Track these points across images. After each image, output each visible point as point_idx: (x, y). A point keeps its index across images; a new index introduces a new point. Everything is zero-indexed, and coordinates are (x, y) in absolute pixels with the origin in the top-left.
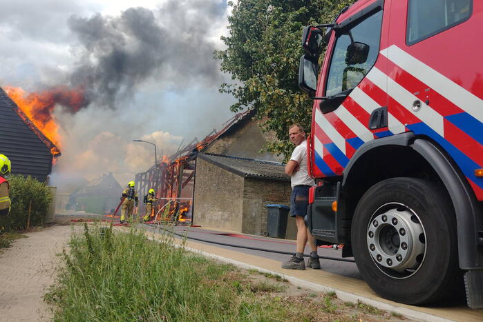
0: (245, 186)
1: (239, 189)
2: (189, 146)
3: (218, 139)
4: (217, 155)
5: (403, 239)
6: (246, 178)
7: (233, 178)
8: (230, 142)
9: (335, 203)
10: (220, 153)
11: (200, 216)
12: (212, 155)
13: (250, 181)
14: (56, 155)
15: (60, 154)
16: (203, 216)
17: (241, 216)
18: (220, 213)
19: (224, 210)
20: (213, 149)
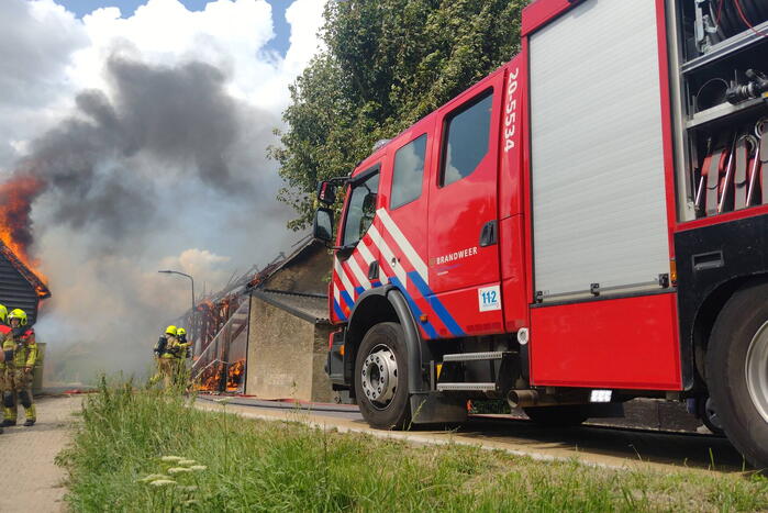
0: (316, 336)
1: (308, 341)
2: (244, 278)
3: (283, 268)
4: (282, 292)
5: (382, 374)
6: (317, 325)
7: (301, 325)
8: (300, 273)
9: (343, 347)
10: (286, 289)
11: (255, 382)
12: (274, 291)
13: (322, 329)
14: (42, 297)
15: (49, 295)
16: (260, 382)
17: (310, 378)
18: (283, 376)
19: (288, 371)
20: (276, 284)
